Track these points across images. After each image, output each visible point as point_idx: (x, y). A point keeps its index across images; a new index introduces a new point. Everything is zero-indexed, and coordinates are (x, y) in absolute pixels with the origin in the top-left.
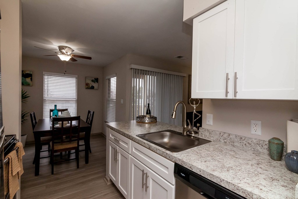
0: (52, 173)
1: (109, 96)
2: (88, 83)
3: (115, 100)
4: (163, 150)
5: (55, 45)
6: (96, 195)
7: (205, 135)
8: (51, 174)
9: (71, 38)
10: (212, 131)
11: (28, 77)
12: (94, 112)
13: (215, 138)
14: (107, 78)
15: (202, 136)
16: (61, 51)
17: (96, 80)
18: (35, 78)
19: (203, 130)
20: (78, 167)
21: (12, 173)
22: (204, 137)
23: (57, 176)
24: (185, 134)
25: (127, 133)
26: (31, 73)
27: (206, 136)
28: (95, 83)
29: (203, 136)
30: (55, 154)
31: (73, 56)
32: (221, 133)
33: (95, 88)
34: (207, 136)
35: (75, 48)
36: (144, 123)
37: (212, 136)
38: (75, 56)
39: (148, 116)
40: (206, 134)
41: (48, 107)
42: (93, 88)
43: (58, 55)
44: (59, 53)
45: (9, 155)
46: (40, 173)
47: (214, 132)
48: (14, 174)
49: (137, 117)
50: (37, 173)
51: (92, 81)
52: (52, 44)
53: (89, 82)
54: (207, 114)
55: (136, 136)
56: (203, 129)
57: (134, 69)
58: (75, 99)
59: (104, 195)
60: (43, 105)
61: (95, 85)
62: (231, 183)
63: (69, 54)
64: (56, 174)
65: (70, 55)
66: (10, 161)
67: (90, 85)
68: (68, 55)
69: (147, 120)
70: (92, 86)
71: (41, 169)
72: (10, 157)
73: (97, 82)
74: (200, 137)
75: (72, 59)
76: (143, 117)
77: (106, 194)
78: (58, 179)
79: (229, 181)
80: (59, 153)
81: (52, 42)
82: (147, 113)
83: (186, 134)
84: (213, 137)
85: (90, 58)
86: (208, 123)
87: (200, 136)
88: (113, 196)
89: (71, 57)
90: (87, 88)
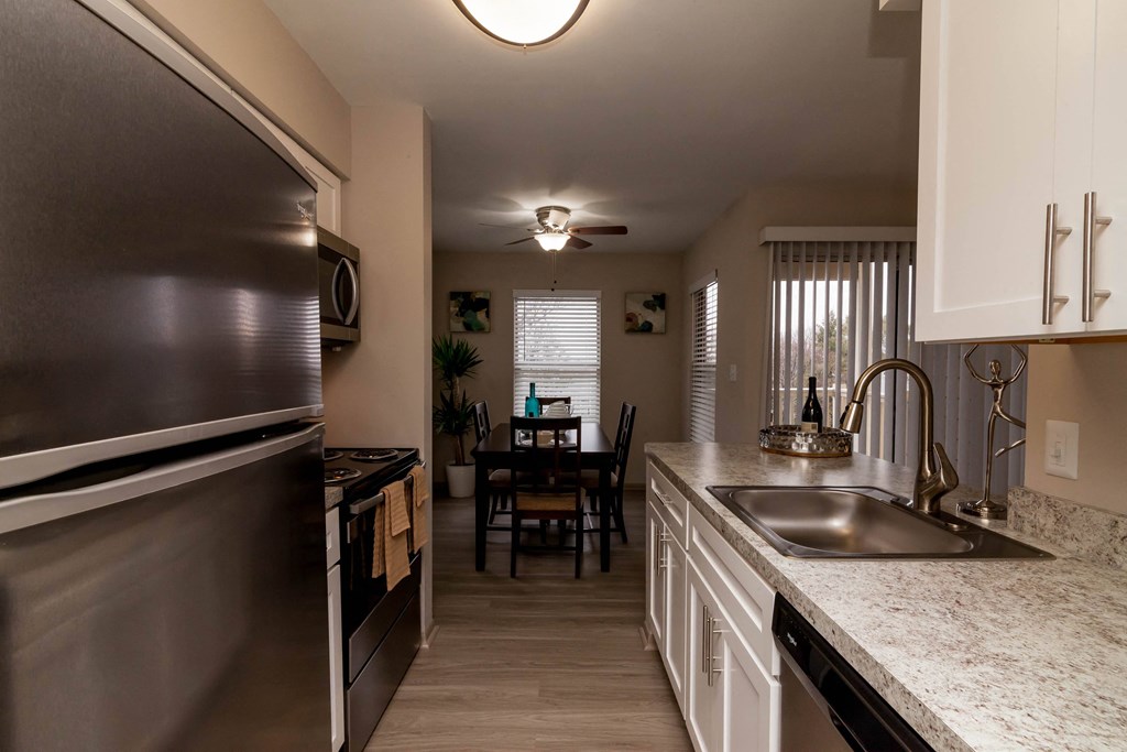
0: (513, 575)
1: (702, 353)
2: (633, 315)
3: (714, 369)
4: (752, 543)
5: (526, 209)
6: (602, 666)
7: (1034, 527)
8: (509, 574)
9: (559, 180)
10: (1070, 507)
11: (480, 310)
12: (634, 409)
13: (1086, 546)
14: (694, 288)
15: (1021, 530)
16: (543, 224)
17: (659, 302)
18: (496, 308)
19: (1027, 500)
20: (578, 575)
21: (390, 528)
22: (1032, 534)
23: (521, 585)
24: (926, 509)
25: (682, 476)
26: (487, 297)
27: (1042, 531)
28: (654, 310)
29: (1027, 528)
30: (525, 522)
31: (574, 231)
32: (1120, 524)
33: (654, 330)
34: (1046, 533)
35: (577, 208)
36: (784, 454)
37: (1069, 533)
38: (578, 231)
39: (808, 426)
40: (1042, 521)
41: (522, 392)
42: (647, 328)
43: (537, 237)
44: (538, 231)
45: (387, 487)
46: (488, 566)
47: (1079, 512)
48: (394, 534)
49: (762, 431)
50: (480, 564)
51: (647, 305)
52: (521, 209)
53: (636, 308)
54: (1051, 423)
55: (707, 488)
56: (1026, 493)
57: (776, 243)
58: (594, 369)
59: (624, 675)
60: (512, 384)
61: (656, 318)
62: (915, 699)
63: (561, 228)
64: (518, 578)
65: (565, 230)
66: (387, 501)
67: (640, 317)
68: (561, 232)
69: (801, 444)
70: (647, 322)
71: (489, 555)
72: (386, 492)
73: (663, 307)
74: (1012, 534)
75: (573, 242)
76: (789, 431)
77: (631, 675)
78: (521, 592)
79: (909, 688)
80: (536, 522)
81: (520, 203)
82: (806, 417)
83: (931, 507)
84: (1073, 538)
85: (622, 230)
86: (1051, 466)
87: (1011, 526)
88: (652, 687)
89: (569, 237)
90: (631, 331)
